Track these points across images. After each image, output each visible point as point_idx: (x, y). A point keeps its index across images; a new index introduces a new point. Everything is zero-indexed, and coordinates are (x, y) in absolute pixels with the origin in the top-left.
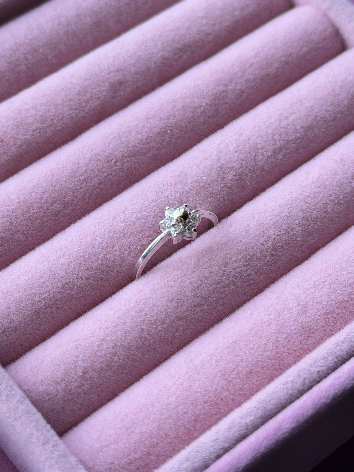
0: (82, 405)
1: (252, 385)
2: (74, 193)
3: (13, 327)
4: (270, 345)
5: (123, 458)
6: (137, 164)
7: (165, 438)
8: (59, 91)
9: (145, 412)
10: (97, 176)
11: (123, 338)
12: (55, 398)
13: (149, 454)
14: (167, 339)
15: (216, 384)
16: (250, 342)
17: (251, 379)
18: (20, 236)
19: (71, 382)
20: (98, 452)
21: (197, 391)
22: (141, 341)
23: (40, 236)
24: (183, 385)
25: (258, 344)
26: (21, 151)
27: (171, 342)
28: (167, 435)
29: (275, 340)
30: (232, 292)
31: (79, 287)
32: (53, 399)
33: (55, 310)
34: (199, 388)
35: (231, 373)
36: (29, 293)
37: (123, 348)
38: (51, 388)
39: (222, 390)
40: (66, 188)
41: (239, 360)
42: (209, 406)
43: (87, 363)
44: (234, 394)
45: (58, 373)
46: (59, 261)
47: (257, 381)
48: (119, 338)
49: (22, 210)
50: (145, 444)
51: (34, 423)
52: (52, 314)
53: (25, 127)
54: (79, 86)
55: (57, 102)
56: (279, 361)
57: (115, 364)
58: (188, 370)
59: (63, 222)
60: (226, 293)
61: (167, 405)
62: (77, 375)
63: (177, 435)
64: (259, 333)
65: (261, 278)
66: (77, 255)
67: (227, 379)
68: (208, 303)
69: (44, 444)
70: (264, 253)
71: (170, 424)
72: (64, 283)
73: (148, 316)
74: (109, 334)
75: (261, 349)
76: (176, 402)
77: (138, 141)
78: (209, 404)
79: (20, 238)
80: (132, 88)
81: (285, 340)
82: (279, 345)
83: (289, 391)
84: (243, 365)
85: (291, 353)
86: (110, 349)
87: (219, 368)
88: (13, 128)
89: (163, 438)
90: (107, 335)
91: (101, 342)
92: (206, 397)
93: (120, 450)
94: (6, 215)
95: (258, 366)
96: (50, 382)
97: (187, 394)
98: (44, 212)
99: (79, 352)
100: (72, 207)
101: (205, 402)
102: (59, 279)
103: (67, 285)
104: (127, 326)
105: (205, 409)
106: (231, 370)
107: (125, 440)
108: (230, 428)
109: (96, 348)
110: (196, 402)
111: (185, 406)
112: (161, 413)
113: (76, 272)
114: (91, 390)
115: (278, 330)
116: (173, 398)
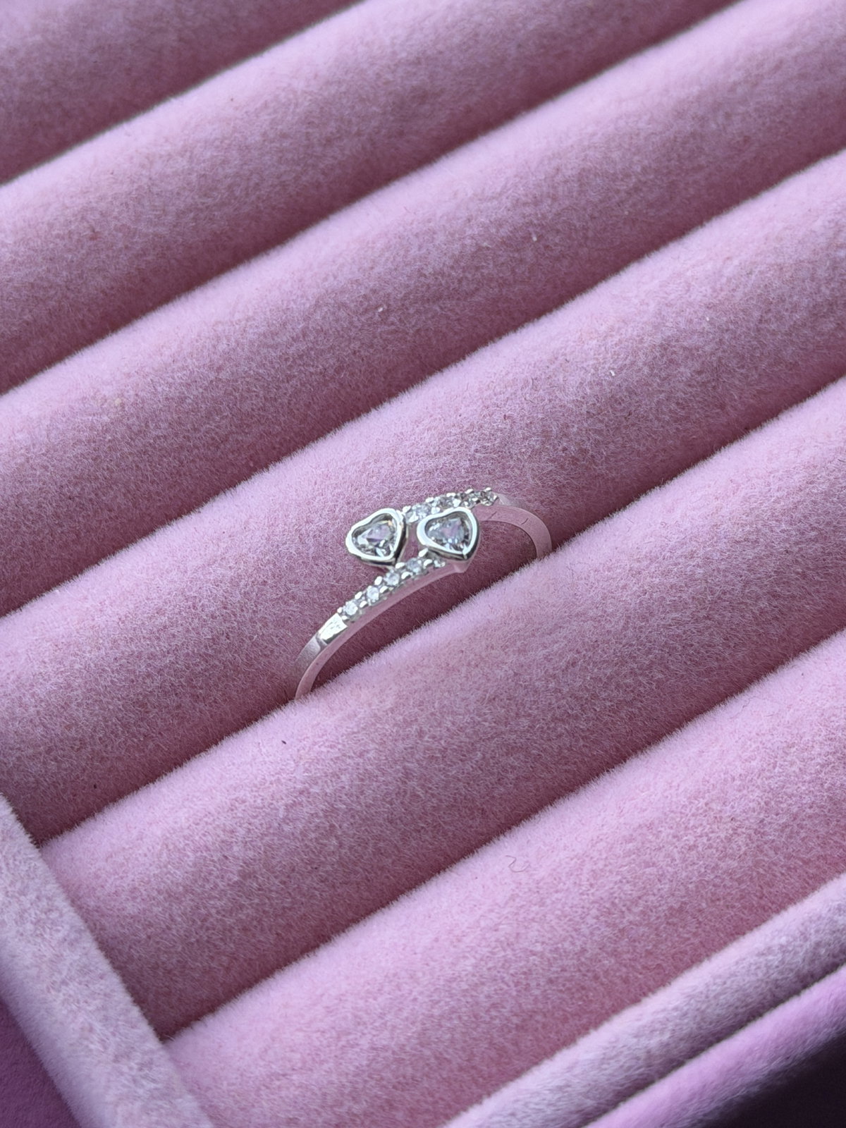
0: (235, 959)
1: (682, 946)
2: (266, 389)
3: (76, 739)
4: (740, 843)
5: (320, 1110)
6: (444, 321)
7: (435, 1068)
8: (256, 109)
9: (389, 994)
10: (332, 348)
11: (353, 790)
12: (165, 936)
13: (391, 1105)
14: (473, 801)
15: (584, 936)
16: (686, 828)
17: (681, 930)
18: (117, 497)
19: (209, 899)
20: (259, 1089)
21: (531, 951)
22: (402, 803)
23: (170, 499)
24: (496, 930)
25: (707, 836)
26: (143, 266)
27: (483, 810)
28: (441, 1059)
29: (756, 832)
30: (658, 687)
31: (255, 644)
32: (158, 939)
33: (187, 700)
34: (537, 942)
35: (629, 910)
36: (123, 653)
37: (353, 816)
38: (155, 909)
39: (599, 951)
40: (250, 376)
41: (652, 877)
42: (561, 991)
43: (255, 851)
44: (633, 967)
45: (178, 873)
46: (210, 573)
47: (695, 935)
48: (344, 791)
49: (129, 428)
50: (382, 1079)
51: (98, 1002)
52: (180, 711)
53: (156, 204)
54: (309, 98)
55: (246, 139)
56: (760, 886)
57: (328, 858)
58: (517, 891)
59: (233, 465)
60: (642, 689)
61: (450, 981)
62: (226, 879)
63: (468, 1061)
64: (714, 806)
65: (740, 655)
66: (258, 558)
67: (615, 925)
68: (591, 715)
69: (116, 1059)
70: (754, 588)
71: (452, 1030)
72: (215, 632)
73: (426, 738)
74: (319, 778)
75: (714, 852)
76: (473, 975)
77: (450, 262)
78: (561, 988)
79: (118, 500)
80: (451, 109)
81: (782, 831)
82: (765, 843)
83: (771, 972)
84: (662, 889)
85: (795, 869)
86: (318, 817)
87: (598, 893)
88: (127, 204)
89: (431, 1068)
90: (315, 781)
91: (296, 797)
92: (554, 969)
93: (315, 1088)
94: (84, 439)
95: (702, 896)
96: (155, 894)
97: (504, 956)
98: (184, 437)
99: (238, 820)
100: (261, 428)
101: (551, 981)
102: (204, 621)
103: (224, 638)
104: (369, 759)
105: (549, 999)
106: (629, 900)
107: (331, 1065)
108: (605, 1060)
109: (281, 814)
110: (526, 979)
111: (496, 987)
112: (430, 1001)
113: (251, 605)
114: (260, 921)
115: (767, 803)
116: (468, 965)
